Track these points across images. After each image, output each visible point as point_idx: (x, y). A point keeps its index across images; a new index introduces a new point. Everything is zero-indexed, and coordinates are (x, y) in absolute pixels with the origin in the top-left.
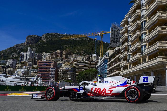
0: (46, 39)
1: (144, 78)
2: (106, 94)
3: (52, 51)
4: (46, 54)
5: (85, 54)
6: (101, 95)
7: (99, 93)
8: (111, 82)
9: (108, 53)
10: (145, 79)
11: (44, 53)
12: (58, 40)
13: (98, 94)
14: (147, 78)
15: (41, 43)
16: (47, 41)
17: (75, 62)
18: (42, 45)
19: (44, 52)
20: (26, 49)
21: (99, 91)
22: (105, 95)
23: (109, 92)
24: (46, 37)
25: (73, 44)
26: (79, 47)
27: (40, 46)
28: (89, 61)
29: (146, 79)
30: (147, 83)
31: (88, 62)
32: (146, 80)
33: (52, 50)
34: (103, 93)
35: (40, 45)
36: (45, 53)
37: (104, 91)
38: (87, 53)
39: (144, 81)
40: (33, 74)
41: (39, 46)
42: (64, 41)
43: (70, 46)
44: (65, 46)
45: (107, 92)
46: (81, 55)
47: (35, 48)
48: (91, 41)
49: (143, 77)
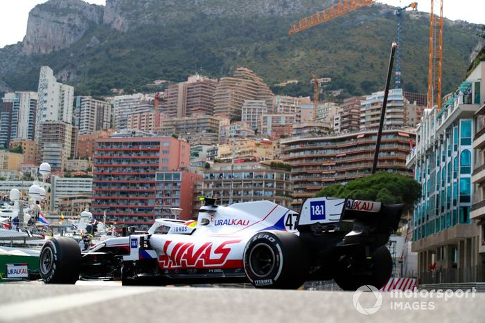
0: (128, 17)
1: (313, 207)
2: (208, 261)
3: (158, 83)
4: (130, 97)
5: (338, 93)
6: (194, 266)
7: (186, 260)
8: (236, 222)
9: (478, 85)
10: (317, 210)
11: (117, 94)
12: (187, 18)
13: (183, 262)
14: (322, 206)
15: (101, 39)
16: (134, 28)
17: (283, 137)
18: (107, 51)
19: (118, 86)
20: (30, 73)
21: (186, 252)
22: (204, 265)
23: (219, 256)
24: (126, 10)
25: (269, 39)
26: (302, 54)
27: (97, 56)
28: (360, 134)
29: (320, 208)
30: (321, 221)
31: (355, 137)
32: (319, 213)
33: (156, 77)
34: (199, 259)
35: (98, 51)
36: (121, 91)
37: (204, 252)
38: (348, 86)
39: (313, 217)
40: (68, 203)
41: (93, 55)
42: (220, 24)
43: (252, 49)
44: (228, 54)
45: (213, 256)
46: (316, 96)
47: (73, 66)
48: (370, 13)
49: (312, 204)
